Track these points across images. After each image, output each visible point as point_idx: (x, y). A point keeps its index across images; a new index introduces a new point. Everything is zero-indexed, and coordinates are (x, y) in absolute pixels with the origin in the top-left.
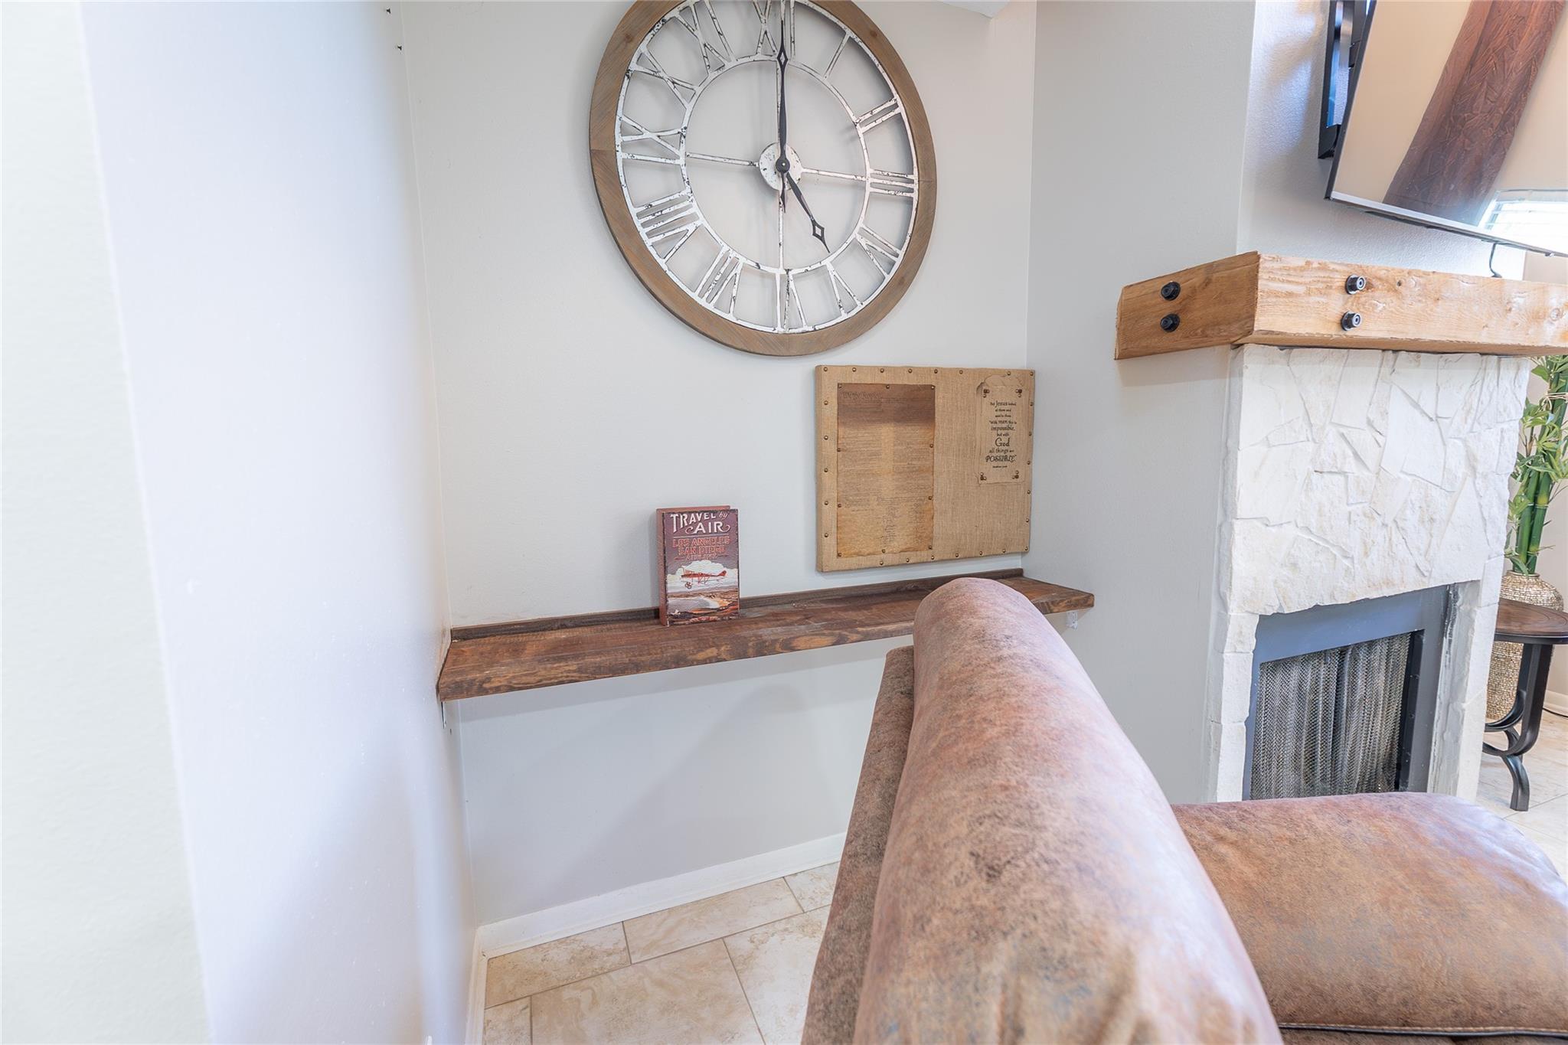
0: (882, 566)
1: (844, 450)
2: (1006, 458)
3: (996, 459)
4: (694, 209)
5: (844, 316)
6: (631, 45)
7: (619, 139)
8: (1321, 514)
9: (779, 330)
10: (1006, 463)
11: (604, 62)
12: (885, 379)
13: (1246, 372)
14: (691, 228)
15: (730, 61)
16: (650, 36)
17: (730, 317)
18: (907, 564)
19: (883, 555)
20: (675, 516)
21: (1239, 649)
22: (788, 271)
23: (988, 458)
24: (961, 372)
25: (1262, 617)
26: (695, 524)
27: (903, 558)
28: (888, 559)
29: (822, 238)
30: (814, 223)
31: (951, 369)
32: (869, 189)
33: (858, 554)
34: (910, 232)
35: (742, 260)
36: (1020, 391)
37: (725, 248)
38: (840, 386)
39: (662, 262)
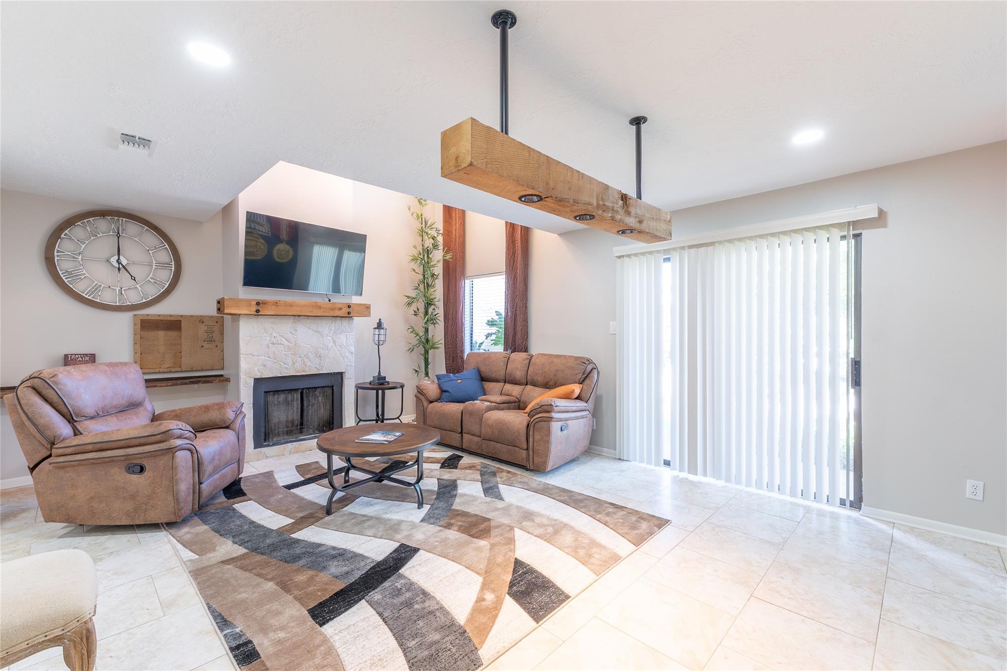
0: (159, 373)
1: (143, 338)
2: (212, 341)
3: (207, 341)
4: (84, 272)
5: (144, 301)
6: (62, 232)
7: (56, 254)
8: (274, 353)
9: (118, 304)
10: (211, 342)
11: (52, 234)
12: (160, 318)
13: (240, 321)
14: (83, 277)
15: (99, 234)
16: (69, 229)
17: (98, 301)
18: (171, 372)
19: (160, 369)
20: (69, 356)
21: (246, 385)
22: (121, 288)
23: (204, 341)
24: (192, 316)
25: (255, 379)
26: (78, 358)
27: (169, 370)
28: (162, 370)
29: (135, 280)
30: (132, 276)
31: (187, 316)
32: (154, 267)
33: (149, 368)
34: (171, 278)
35: (103, 285)
36: (217, 322)
37: (96, 282)
38: (141, 320)
39: (71, 286)
